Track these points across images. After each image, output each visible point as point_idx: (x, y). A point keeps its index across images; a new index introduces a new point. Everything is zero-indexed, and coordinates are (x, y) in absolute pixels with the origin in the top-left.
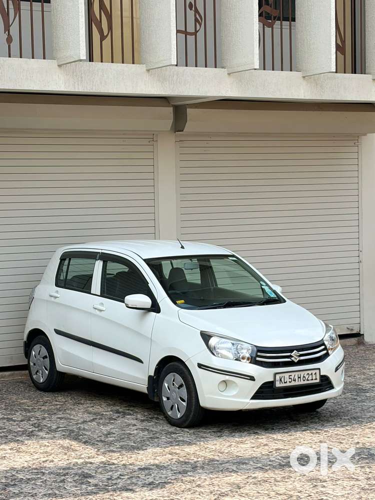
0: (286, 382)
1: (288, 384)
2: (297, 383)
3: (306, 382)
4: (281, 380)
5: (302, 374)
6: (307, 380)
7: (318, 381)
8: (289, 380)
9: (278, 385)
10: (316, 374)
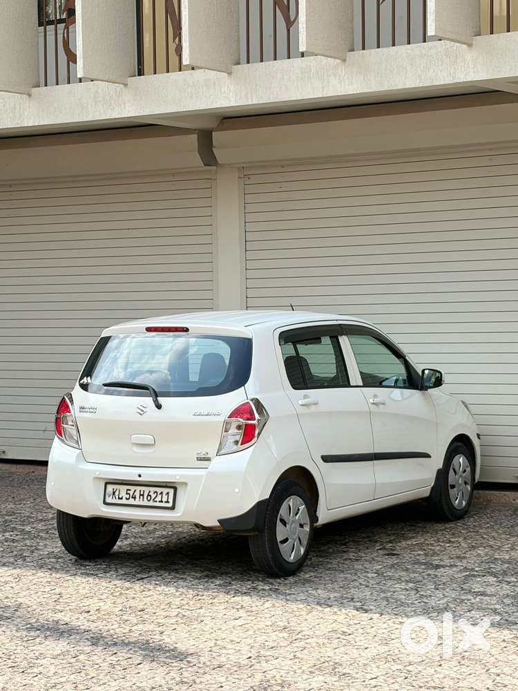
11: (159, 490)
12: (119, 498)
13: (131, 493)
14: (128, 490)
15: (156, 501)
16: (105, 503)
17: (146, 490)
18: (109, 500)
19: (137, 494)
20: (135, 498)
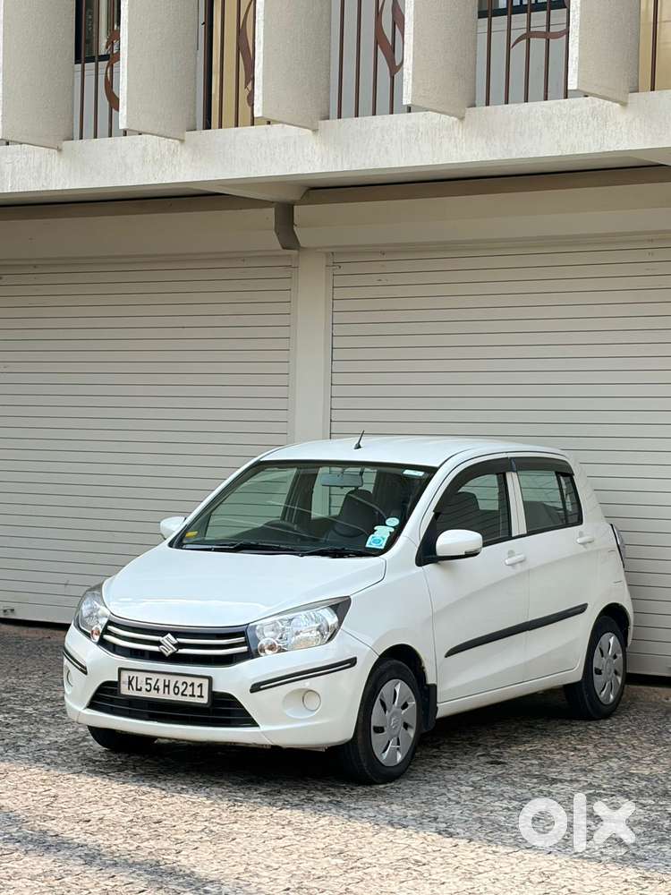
0: (140, 690)
1: (143, 694)
2: (160, 695)
3: (179, 698)
4: (130, 683)
5: (173, 679)
6: (182, 694)
7: (205, 700)
8: (145, 687)
9: (125, 690)
10: (201, 685)
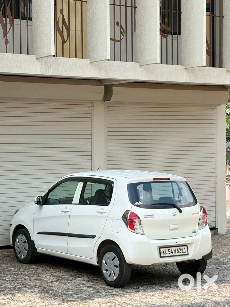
11: (181, 248)
12: (166, 254)
13: (170, 251)
14: (169, 250)
15: (181, 253)
16: (161, 257)
17: (176, 248)
18: (162, 255)
19: (173, 251)
20: (172, 253)
